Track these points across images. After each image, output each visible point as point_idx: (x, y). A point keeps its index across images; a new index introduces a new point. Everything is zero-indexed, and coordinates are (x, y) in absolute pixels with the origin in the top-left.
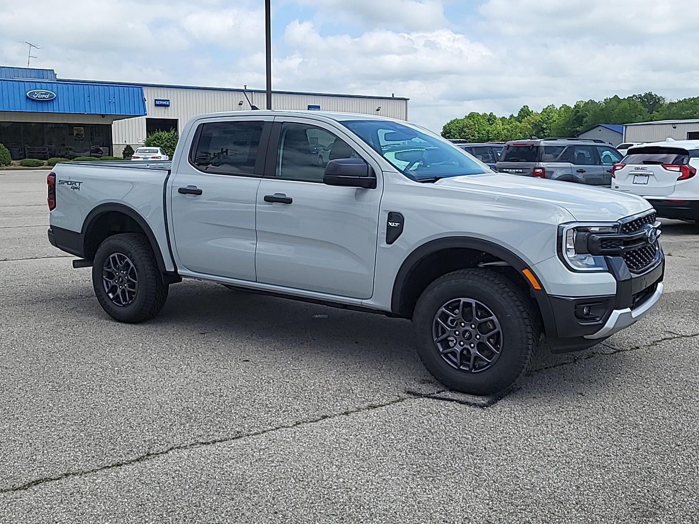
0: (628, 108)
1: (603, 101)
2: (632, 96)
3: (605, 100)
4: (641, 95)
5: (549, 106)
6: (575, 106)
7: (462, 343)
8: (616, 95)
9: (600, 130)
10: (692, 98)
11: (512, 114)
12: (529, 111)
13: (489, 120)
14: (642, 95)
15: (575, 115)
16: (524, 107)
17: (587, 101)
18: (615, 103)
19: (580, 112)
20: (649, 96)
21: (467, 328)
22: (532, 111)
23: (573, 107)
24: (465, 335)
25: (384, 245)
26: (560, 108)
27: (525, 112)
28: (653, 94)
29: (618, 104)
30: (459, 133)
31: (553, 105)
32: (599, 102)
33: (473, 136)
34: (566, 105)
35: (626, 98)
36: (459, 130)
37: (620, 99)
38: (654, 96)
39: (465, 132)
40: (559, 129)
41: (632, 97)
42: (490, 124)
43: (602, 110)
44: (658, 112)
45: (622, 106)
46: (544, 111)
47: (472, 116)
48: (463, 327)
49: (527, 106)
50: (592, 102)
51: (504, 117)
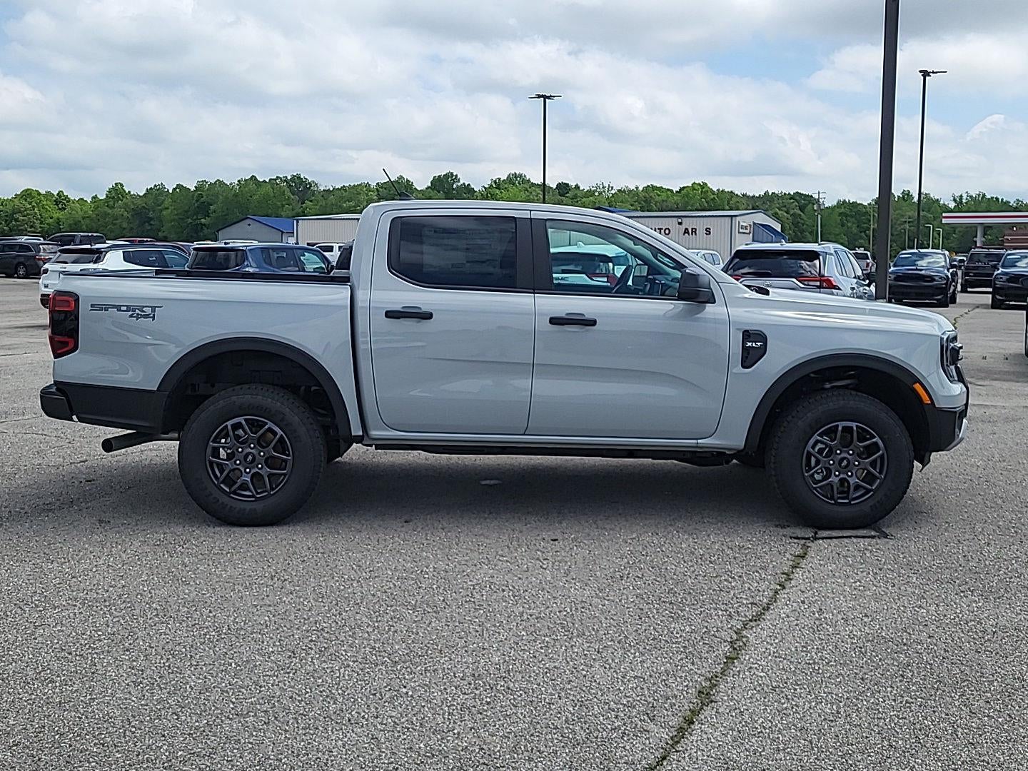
0: (272, 194)
1: (236, 182)
2: (275, 178)
3: (239, 181)
4: (286, 177)
5: (155, 186)
6: (196, 187)
7: (837, 473)
8: (253, 176)
9: (249, 225)
10: (352, 185)
11: (96, 195)
12: (125, 191)
13: (57, 202)
14: (289, 178)
15: (197, 201)
16: (116, 184)
17: (213, 181)
18: (252, 186)
19: (205, 197)
20: (297, 179)
21: (843, 455)
22: (129, 192)
23: (193, 189)
24: (841, 463)
25: (739, 369)
26: (174, 189)
27: (117, 192)
28: (302, 177)
29: (258, 188)
30: (6, 221)
31: (162, 184)
32: (231, 184)
33: (31, 227)
34: (182, 186)
35: (267, 181)
36: (7, 216)
37: (259, 181)
38: (304, 180)
39: (16, 220)
40: (174, 220)
41: (275, 180)
42: (60, 209)
43: (236, 195)
44: (311, 201)
45: (262, 191)
46: (149, 191)
47: (27, 194)
48: (839, 454)
49: (121, 185)
50: (220, 183)
51: (82, 199)
